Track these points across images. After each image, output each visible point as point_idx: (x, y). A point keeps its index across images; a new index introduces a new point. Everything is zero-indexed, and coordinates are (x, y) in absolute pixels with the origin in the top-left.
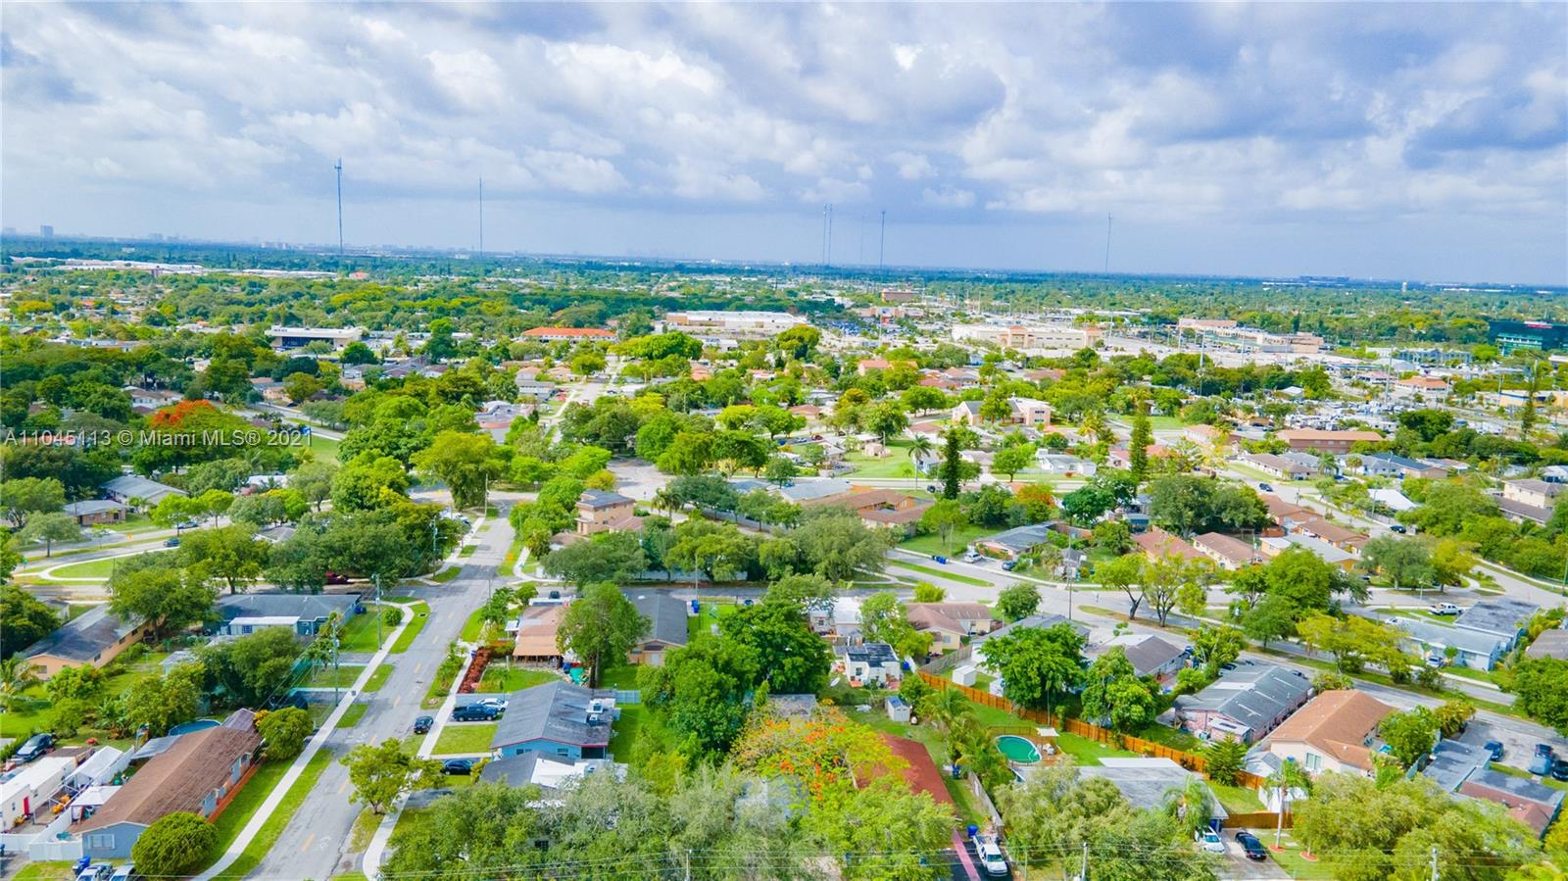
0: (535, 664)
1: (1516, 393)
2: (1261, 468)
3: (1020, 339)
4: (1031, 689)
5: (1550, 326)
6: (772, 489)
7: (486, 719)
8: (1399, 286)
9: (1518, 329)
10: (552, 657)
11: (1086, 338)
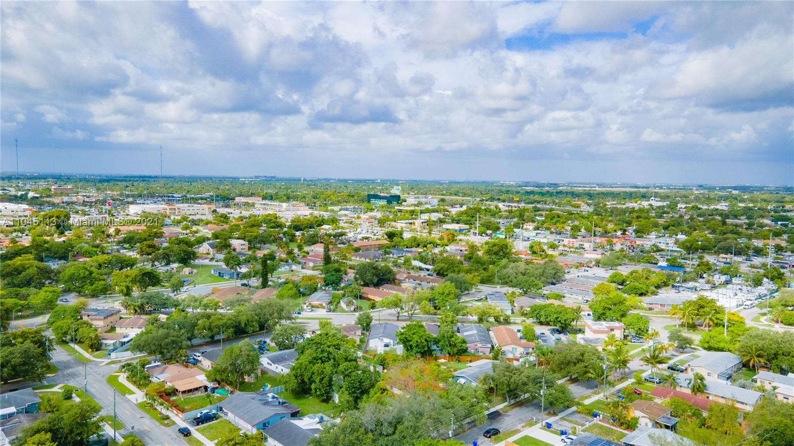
0: (191, 393)
1: (402, 221)
2: (358, 259)
3: (173, 211)
4: (424, 347)
5: (388, 195)
6: (172, 295)
7: (213, 420)
8: (300, 180)
9: (377, 197)
10: (200, 387)
11: (207, 209)
